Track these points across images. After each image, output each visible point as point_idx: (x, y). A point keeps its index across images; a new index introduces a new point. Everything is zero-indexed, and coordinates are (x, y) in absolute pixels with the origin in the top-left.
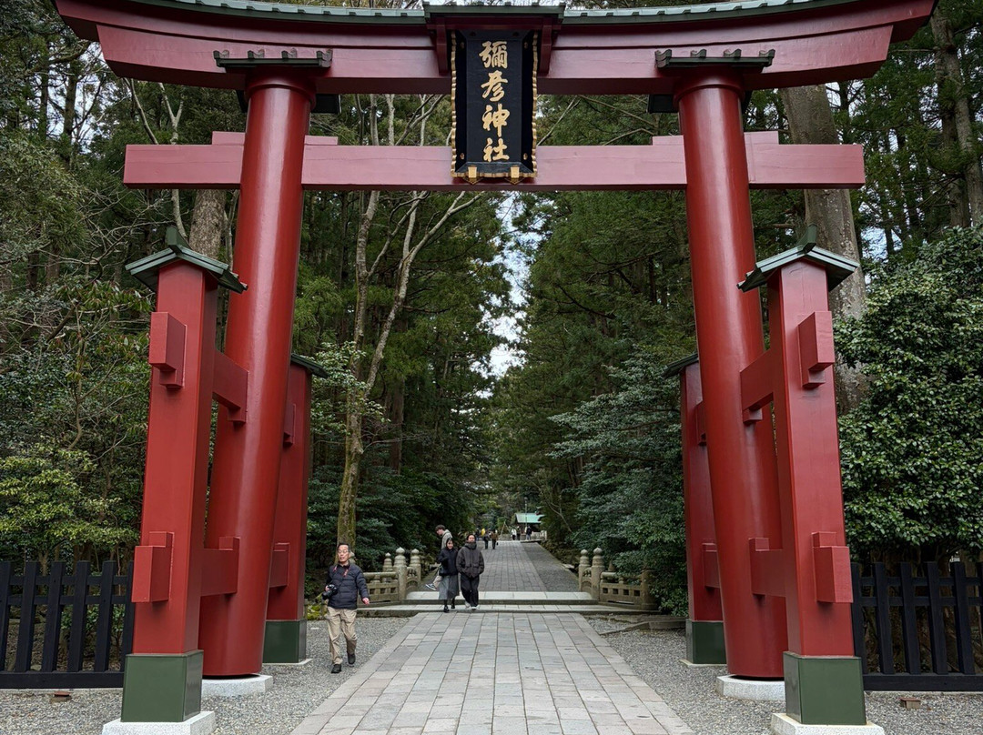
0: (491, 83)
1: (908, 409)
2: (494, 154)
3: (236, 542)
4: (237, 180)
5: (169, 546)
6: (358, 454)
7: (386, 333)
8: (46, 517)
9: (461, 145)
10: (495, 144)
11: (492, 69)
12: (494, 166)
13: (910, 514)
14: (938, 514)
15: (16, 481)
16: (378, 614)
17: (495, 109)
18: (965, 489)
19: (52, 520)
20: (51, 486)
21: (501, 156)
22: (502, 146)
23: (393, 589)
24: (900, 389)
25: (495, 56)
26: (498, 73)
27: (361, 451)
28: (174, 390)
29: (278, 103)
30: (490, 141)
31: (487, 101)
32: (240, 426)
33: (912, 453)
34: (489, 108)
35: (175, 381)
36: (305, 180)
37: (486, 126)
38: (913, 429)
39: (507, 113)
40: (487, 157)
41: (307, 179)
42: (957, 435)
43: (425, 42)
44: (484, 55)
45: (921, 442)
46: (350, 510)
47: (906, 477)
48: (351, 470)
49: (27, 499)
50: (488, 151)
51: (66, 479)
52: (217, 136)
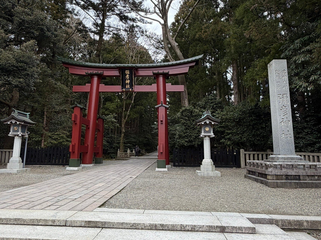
0: (127, 76)
1: (186, 126)
2: (128, 87)
3: (88, 145)
4: (89, 91)
5: (75, 144)
6: (124, 132)
7: (129, 109)
8: (61, 141)
9: (122, 86)
10: (128, 85)
11: (127, 74)
12: (128, 89)
13: (186, 141)
14: (190, 141)
15: (57, 136)
16: (123, 160)
17: (128, 80)
18: (193, 138)
19: (62, 142)
20: (62, 137)
21: (129, 87)
22: (129, 86)
23: (127, 156)
24: (185, 123)
25: (127, 72)
26: (128, 75)
27: (124, 131)
28: (76, 124)
29: (96, 79)
30: (127, 85)
31: (126, 79)
32: (89, 128)
33: (187, 132)
34: (127, 80)
35: (76, 123)
36: (99, 91)
37: (126, 83)
38: (187, 129)
39: (129, 81)
40: (127, 87)
41: (100, 91)
42: (194, 130)
43: (118, 70)
44: (126, 72)
45: (188, 131)
46: (122, 142)
47: (185, 136)
48: (123, 135)
49: (59, 139)
50: (127, 86)
51: (65, 136)
52: (87, 84)
